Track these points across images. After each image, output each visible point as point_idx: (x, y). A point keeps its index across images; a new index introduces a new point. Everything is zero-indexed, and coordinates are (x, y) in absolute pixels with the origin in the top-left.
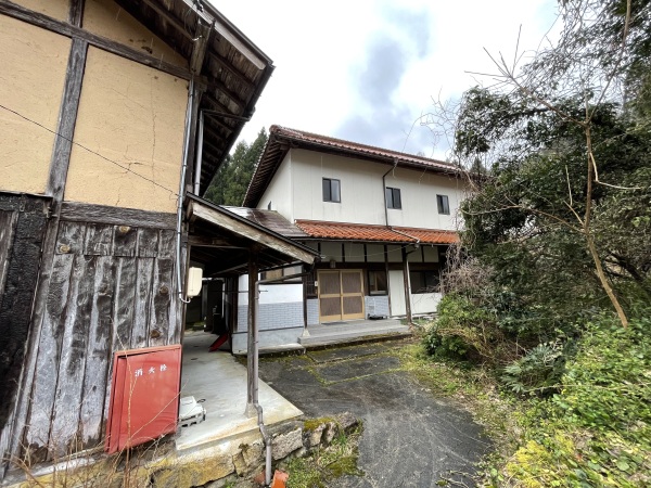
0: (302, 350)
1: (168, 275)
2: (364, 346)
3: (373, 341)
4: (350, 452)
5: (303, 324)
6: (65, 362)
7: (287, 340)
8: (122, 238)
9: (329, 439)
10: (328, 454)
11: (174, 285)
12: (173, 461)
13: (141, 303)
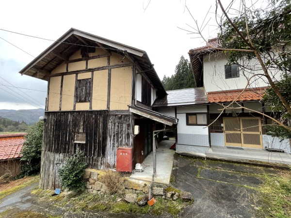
0: (204, 158)
1: (129, 128)
2: (247, 166)
3: (256, 165)
4: (180, 208)
5: (208, 145)
6: (112, 147)
7: (200, 151)
8: (120, 118)
9: (175, 199)
10: (172, 203)
11: (130, 131)
12: (129, 180)
13: (124, 135)
